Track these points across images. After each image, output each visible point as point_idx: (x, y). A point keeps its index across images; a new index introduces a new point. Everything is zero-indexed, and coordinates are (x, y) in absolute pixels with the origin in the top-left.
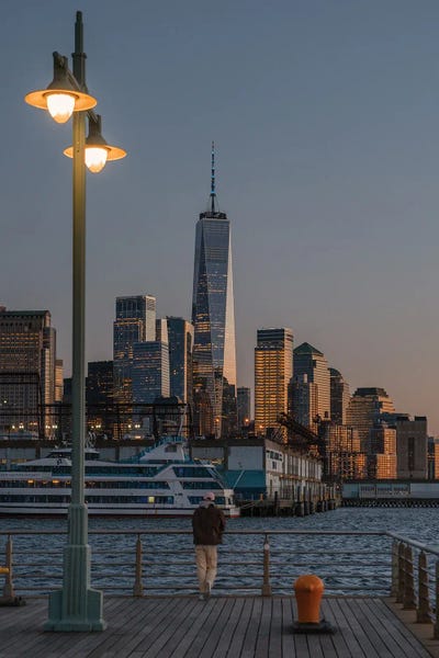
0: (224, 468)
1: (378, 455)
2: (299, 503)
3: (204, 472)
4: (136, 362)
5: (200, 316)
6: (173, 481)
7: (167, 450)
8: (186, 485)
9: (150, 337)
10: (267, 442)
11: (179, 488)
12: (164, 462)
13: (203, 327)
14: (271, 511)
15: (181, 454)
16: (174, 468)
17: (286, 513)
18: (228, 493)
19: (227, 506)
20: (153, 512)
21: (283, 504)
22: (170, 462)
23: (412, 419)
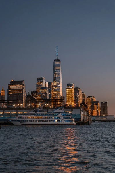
0: (71, 114)
1: (93, 110)
2: (89, 121)
3: (68, 115)
4: (41, 91)
5: (55, 81)
6: (61, 117)
7: (59, 110)
8: (64, 118)
9: (44, 86)
10: (81, 108)
11: (62, 118)
12: (59, 112)
13: (55, 84)
14: (82, 123)
15: (62, 111)
16: (61, 114)
17: (86, 124)
18: (73, 119)
19: (73, 122)
20: (57, 124)
21: (85, 122)
22: (60, 112)
23: (104, 102)
